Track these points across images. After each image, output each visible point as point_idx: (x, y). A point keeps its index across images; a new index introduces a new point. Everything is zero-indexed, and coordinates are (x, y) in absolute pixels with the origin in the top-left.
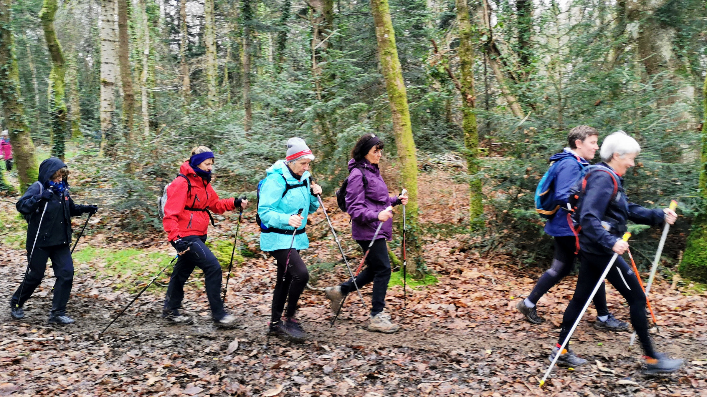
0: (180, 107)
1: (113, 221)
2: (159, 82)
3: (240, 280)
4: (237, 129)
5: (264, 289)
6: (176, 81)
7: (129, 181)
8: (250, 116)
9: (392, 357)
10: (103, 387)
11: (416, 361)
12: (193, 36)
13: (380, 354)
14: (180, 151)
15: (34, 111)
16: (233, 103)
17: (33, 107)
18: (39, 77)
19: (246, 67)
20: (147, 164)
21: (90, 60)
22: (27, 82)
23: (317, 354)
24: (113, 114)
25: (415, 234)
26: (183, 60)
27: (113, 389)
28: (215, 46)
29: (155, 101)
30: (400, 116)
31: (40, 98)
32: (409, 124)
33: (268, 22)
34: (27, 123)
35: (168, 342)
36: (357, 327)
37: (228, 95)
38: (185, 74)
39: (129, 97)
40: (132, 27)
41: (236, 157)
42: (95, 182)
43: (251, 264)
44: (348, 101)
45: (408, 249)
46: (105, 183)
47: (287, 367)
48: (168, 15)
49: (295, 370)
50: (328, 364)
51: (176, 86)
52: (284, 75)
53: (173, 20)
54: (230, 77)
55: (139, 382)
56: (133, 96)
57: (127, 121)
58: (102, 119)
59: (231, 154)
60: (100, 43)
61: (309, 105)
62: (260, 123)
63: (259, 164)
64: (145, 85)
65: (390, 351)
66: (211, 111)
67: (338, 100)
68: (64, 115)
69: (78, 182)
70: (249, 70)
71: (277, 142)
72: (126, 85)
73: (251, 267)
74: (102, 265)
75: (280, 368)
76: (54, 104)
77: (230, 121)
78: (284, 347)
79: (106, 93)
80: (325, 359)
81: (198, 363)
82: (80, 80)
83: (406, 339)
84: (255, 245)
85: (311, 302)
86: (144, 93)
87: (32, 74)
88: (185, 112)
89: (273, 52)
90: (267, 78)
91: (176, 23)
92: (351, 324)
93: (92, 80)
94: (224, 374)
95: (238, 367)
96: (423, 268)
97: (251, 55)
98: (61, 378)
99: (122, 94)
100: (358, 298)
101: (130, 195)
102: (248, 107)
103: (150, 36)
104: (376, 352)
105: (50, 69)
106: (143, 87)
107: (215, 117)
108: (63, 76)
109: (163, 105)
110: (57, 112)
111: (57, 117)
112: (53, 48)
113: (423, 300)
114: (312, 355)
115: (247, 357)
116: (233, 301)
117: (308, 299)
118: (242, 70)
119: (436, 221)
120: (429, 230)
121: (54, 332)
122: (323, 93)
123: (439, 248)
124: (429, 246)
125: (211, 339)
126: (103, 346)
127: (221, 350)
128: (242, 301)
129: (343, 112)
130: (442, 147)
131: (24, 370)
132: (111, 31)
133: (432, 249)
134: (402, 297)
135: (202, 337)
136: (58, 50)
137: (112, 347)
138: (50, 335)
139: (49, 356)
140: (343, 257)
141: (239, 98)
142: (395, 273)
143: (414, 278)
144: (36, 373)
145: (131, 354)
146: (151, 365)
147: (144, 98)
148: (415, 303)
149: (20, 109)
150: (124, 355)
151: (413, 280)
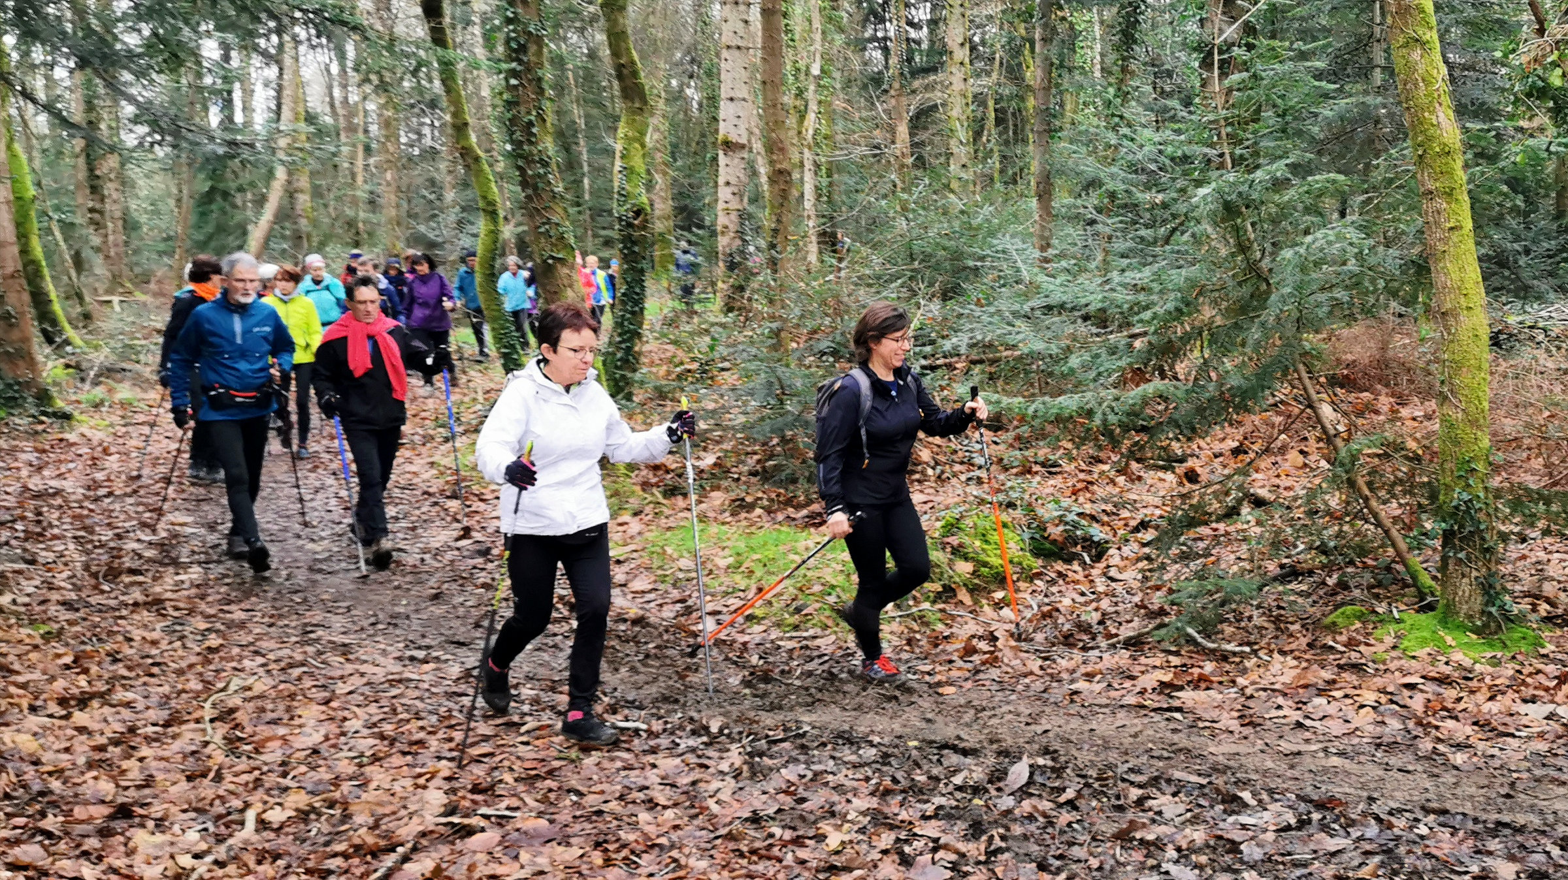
0: (885, 196)
1: (743, 462)
2: (840, 138)
3: (1028, 614)
4: (1021, 246)
5: (1085, 637)
6: (879, 136)
7: (781, 370)
8: (1049, 214)
9: (1422, 837)
10: (732, 845)
11: (1490, 853)
12: (915, 25)
13: (1390, 826)
15: (579, 213)
16: (1006, 183)
17: (578, 205)
18: (593, 138)
19: (1040, 94)
20: (815, 332)
21: (694, 94)
22: (568, 150)
24: (743, 216)
25: (1482, 516)
26: (896, 85)
27: (753, 852)
28: (967, 46)
29: (831, 184)
30: (1444, 205)
31: (592, 182)
32: (1469, 224)
34: (572, 241)
35: (870, 753)
36: (1325, 750)
37: (995, 162)
38: (901, 118)
39: (780, 176)
40: (785, 15)
41: (1015, 314)
42: (705, 372)
43: (1053, 575)
44: (1302, 169)
45: (1461, 555)
46: (726, 374)
47: (1151, 837)
49: (1170, 846)
50: (1252, 839)
51: (877, 147)
52: (1133, 110)
54: (999, 121)
55: (808, 842)
56: (789, 174)
57: (775, 231)
58: (719, 228)
59: (1006, 303)
60: (718, 55)
61: (1199, 183)
62: (1070, 229)
63: (1070, 329)
64: (810, 148)
65: (1417, 820)
66: (956, 202)
67: (1279, 168)
68: (646, 221)
69: (669, 373)
70: (1047, 102)
71: (1115, 276)
72: (774, 147)
73: (1052, 582)
74: (722, 563)
75: (1134, 838)
76: (624, 196)
77: (1000, 225)
78: (1140, 786)
79: (729, 168)
80: (1244, 827)
81: (940, 807)
82: (674, 140)
83: (1458, 791)
84: (1061, 528)
85: (1202, 678)
86: (808, 165)
87: (576, 131)
88: (898, 208)
89: (1102, 55)
90: (1090, 120)
92: (1307, 741)
93: (697, 138)
94: (998, 842)
95: (1032, 827)
96: (1502, 608)
97: (1052, 64)
98: (644, 816)
99: (763, 170)
100: (1327, 675)
101: (782, 402)
102: (1045, 194)
103: (823, 33)
104: (1378, 819)
105: (617, 119)
106: (806, 150)
107: (965, 218)
108: (643, 134)
109: (848, 193)
110: (631, 214)
111: (630, 225)
112: (625, 71)
113: (1503, 693)
114: (1212, 813)
115: (1050, 805)
116: (1015, 662)
117: (1196, 671)
118: (1031, 102)
119: (1532, 482)
120: (1516, 505)
121: (626, 711)
122: (1238, 151)
123: (1542, 555)
124: (1515, 550)
125: (965, 753)
126: (728, 750)
127: (990, 782)
128: (1034, 664)
129: (1286, 198)
130: (1543, 286)
131: (569, 791)
132: (742, 24)
133: (1524, 557)
134: (1443, 680)
135: (945, 746)
136: (635, 74)
137: (748, 754)
138: (619, 717)
139: (619, 764)
140: (1282, 566)
141: (1021, 170)
142: (1422, 617)
143: (1478, 631)
144: (591, 800)
145: (790, 773)
146: (833, 804)
147: (808, 177)
148: (1481, 697)
149: (559, 210)
150: (775, 775)
151: (1474, 637)
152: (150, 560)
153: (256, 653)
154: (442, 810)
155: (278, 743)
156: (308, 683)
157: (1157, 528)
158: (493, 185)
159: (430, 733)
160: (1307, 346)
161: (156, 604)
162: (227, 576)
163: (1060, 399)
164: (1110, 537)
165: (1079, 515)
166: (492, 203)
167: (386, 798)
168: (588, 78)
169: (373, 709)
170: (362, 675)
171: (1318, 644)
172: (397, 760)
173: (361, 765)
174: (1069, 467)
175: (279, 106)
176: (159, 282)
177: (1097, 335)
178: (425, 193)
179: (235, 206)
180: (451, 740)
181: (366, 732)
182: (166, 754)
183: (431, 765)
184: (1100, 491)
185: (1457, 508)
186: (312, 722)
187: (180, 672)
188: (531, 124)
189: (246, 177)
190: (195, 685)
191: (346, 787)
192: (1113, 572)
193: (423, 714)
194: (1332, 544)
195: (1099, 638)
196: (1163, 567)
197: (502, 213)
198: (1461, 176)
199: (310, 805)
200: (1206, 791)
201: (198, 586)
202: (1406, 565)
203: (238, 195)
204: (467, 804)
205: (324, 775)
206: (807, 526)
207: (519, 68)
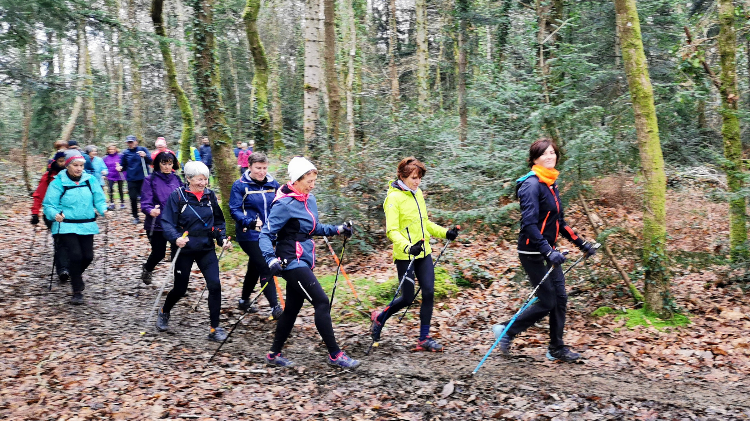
0: (387, 114)
2: (365, 86)
3: (455, 313)
4: (451, 138)
5: (482, 324)
6: (384, 85)
7: (334, 197)
8: (466, 123)
9: (635, 412)
11: (664, 418)
12: (402, 32)
13: (620, 408)
14: (387, 164)
15: (235, 121)
16: (446, 109)
17: (234, 117)
18: (241, 84)
19: (461, 66)
20: (352, 179)
21: (293, 63)
22: (228, 89)
23: (545, 403)
24: (317, 123)
25: (662, 264)
26: (392, 61)
28: (427, 43)
29: (361, 108)
30: (645, 121)
31: (241, 106)
32: (656, 130)
33: (487, 15)
34: (229, 134)
35: (377, 381)
36: (591, 373)
37: (440, 99)
38: (394, 77)
39: (334, 104)
40: (337, 26)
41: (449, 171)
43: (467, 295)
44: (581, 104)
45: (653, 282)
47: (510, 417)
48: (375, 10)
49: (519, 420)
50: (557, 415)
51: (383, 91)
52: (505, 74)
53: (381, 16)
54: (443, 79)
56: (339, 103)
57: (332, 130)
58: (305, 129)
59: (444, 166)
60: (304, 45)
61: (535, 109)
62: (476, 131)
63: (475, 178)
64: (350, 90)
65: (632, 404)
66: (421, 118)
67: (570, 103)
68: (267, 125)
70: (464, 70)
71: (497, 153)
72: (332, 90)
73: (466, 298)
75: (502, 418)
76: (256, 113)
77: (443, 129)
78: (506, 393)
79: (310, 100)
80: (554, 410)
81: (410, 406)
82: (283, 85)
83: (651, 391)
84: (471, 272)
85: (536, 342)
86: (349, 99)
87: (233, 80)
88: (393, 120)
89: (492, 48)
90: (485, 79)
91: (384, 18)
92: (583, 370)
93: (294, 85)
95: (454, 414)
96: (671, 306)
97: (467, 52)
98: (265, 415)
99: (327, 101)
100: (593, 339)
101: (335, 213)
102: (464, 114)
103: (357, 35)
104: (615, 405)
105: (252, 74)
106: (348, 92)
107: (425, 125)
108: (266, 82)
109: (370, 112)
110: (260, 122)
111: (259, 127)
112: (256, 51)
113: (671, 345)
114: (539, 405)
115: (464, 403)
116: (448, 336)
117: (533, 338)
118: (457, 70)
119: (687, 248)
120: (679, 259)
121: (256, 365)
122: (552, 95)
123: (690, 282)
124: (679, 279)
125: (423, 379)
126: (307, 382)
127: (435, 393)
128: (457, 337)
129: (574, 117)
130: (692, 158)
131: (227, 404)
132: (316, 30)
133: (682, 283)
134: (645, 340)
135: (413, 377)
136: (261, 52)
137: (317, 383)
138: (253, 367)
139: (253, 390)
140: (573, 289)
141: (453, 102)
142: (636, 311)
143: (661, 317)
144: (238, 409)
145: (337, 392)
146: (359, 406)
147: (350, 105)
148: (662, 347)
149: (223, 119)
150: (330, 393)
151: (659, 319)
152: (9, 294)
153: (65, 340)
154: (162, 415)
155: (76, 384)
156: (92, 354)
157: (516, 271)
158: (189, 107)
159: (156, 378)
160: (585, 186)
161: (12, 316)
162: (49, 302)
163: (469, 211)
164: (493, 276)
165: (480, 266)
166: (188, 115)
167: (133, 410)
168: (239, 54)
169: (126, 366)
170: (121, 349)
171: (589, 324)
172: (139, 391)
173: (119, 395)
174: (475, 244)
175: (78, 65)
176: (14, 154)
177: (488, 181)
178: (154, 110)
179: (55, 116)
180: (166, 381)
181: (123, 378)
182: (17, 391)
183: (156, 393)
184: (489, 254)
185: (651, 260)
186: (94, 374)
187: (24, 350)
188: (207, 76)
189: (61, 101)
190: (32, 357)
191: (112, 406)
192: (495, 293)
193: (152, 369)
194: (596, 278)
195: (488, 324)
196: (518, 290)
197: (194, 121)
198: (653, 108)
199: (92, 415)
200: (536, 394)
201: (34, 307)
202: (629, 288)
203: (58, 110)
204: (174, 412)
205: (100, 399)
206: (348, 273)
207: (202, 49)
